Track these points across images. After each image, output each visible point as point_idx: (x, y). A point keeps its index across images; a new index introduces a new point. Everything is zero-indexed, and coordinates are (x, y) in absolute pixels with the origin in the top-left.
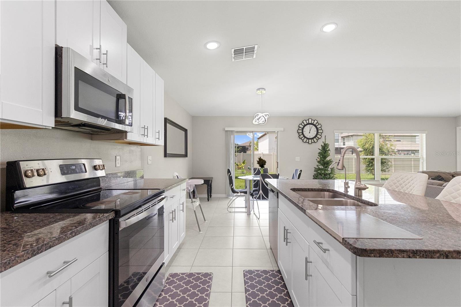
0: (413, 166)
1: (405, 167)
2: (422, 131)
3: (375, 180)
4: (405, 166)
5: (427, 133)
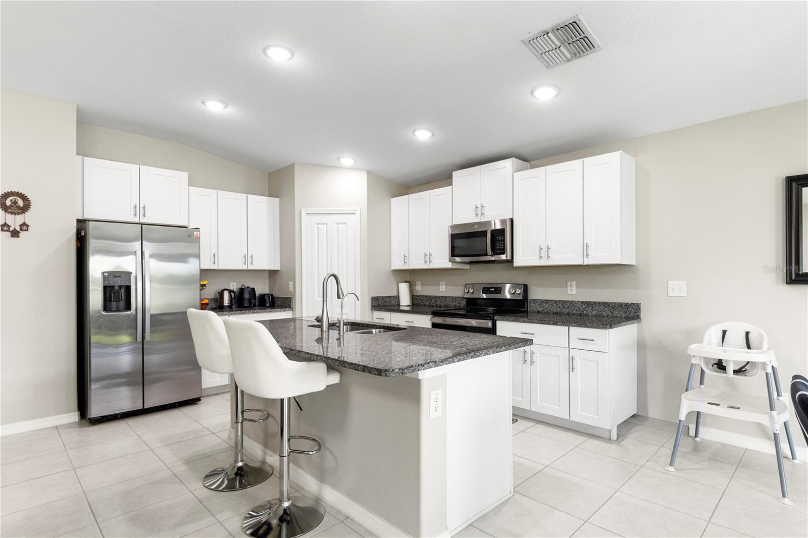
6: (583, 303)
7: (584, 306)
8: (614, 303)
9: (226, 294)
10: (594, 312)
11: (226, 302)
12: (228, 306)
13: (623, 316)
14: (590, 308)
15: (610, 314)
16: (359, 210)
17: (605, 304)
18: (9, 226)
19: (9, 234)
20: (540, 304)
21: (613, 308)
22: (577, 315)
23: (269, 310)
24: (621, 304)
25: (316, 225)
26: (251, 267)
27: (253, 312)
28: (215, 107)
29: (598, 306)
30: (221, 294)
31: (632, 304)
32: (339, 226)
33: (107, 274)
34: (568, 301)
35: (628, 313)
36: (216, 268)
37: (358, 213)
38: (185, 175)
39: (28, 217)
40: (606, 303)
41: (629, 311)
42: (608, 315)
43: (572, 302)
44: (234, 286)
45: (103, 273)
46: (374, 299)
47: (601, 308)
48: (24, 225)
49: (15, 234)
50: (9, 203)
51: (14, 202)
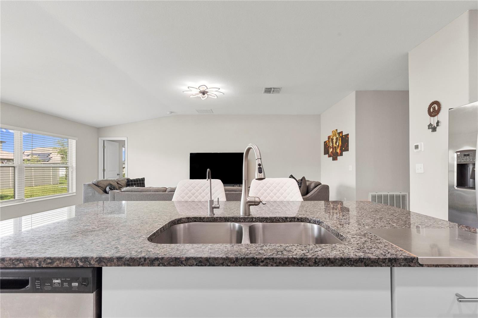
0: (51, 176)
1: (45, 179)
2: (73, 137)
3: (16, 198)
4: (45, 177)
5: (77, 140)
18: (432, 125)
19: (431, 130)
33: (459, 153)
39: (440, 117)
45: (456, 153)
48: (438, 123)
49: (434, 129)
50: (432, 110)
51: (434, 108)
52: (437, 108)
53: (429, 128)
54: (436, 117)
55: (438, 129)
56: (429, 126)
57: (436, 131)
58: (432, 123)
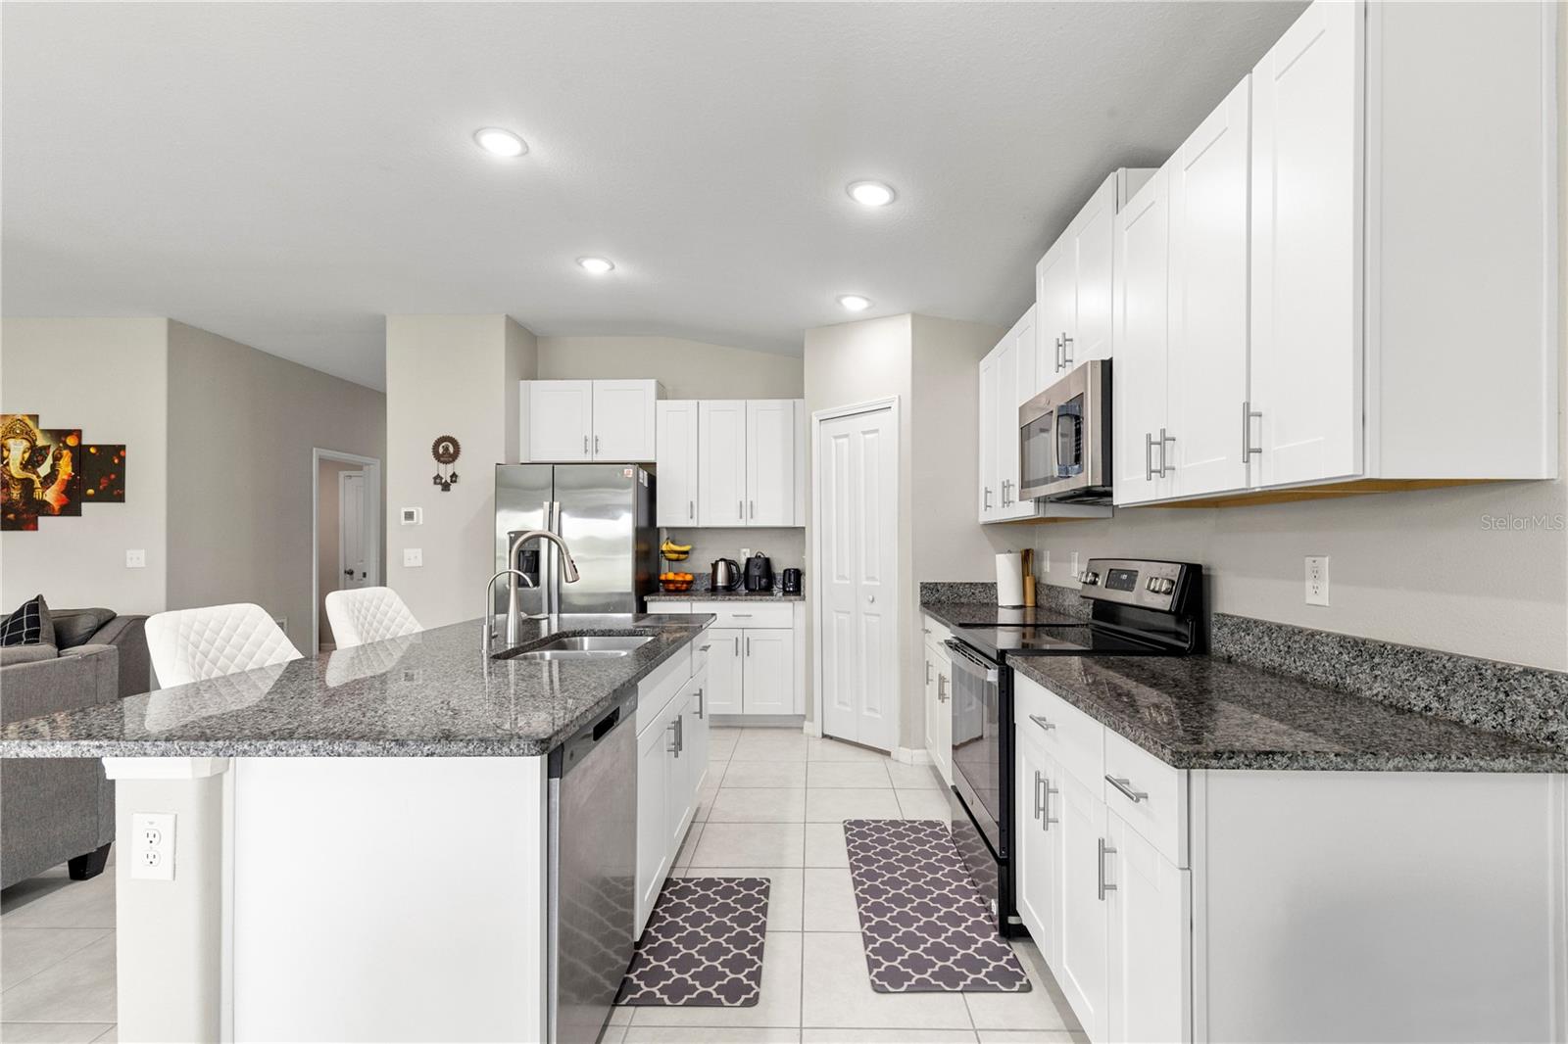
6: (1343, 641)
7: (1345, 657)
8: (1451, 657)
9: (722, 567)
10: (1377, 688)
11: (721, 580)
12: (724, 587)
13: (1488, 724)
14: (1366, 666)
15: (1435, 705)
16: (897, 400)
17: (1417, 658)
18: (441, 478)
19: (440, 487)
20: (1232, 634)
21: (1446, 682)
22: (1324, 687)
23: (758, 597)
24: (1478, 668)
25: (833, 440)
26: (751, 523)
27: (730, 600)
28: (596, 268)
29: (1390, 662)
30: (715, 566)
31: (1526, 671)
32: (867, 436)
33: (513, 535)
34: (1301, 631)
35: (1509, 712)
36: (695, 525)
37: (895, 406)
38: (651, 385)
39: (457, 466)
40: (1420, 653)
41: (1513, 706)
42: (1427, 708)
43: (1313, 634)
44: (742, 556)
45: (509, 533)
46: (928, 589)
47: (1401, 673)
48: (454, 476)
49: (446, 487)
50: (441, 451)
51: (446, 449)
52: (451, 450)
53: (435, 483)
54: (450, 466)
55: (453, 486)
56: (435, 478)
57: (449, 490)
58: (442, 475)
